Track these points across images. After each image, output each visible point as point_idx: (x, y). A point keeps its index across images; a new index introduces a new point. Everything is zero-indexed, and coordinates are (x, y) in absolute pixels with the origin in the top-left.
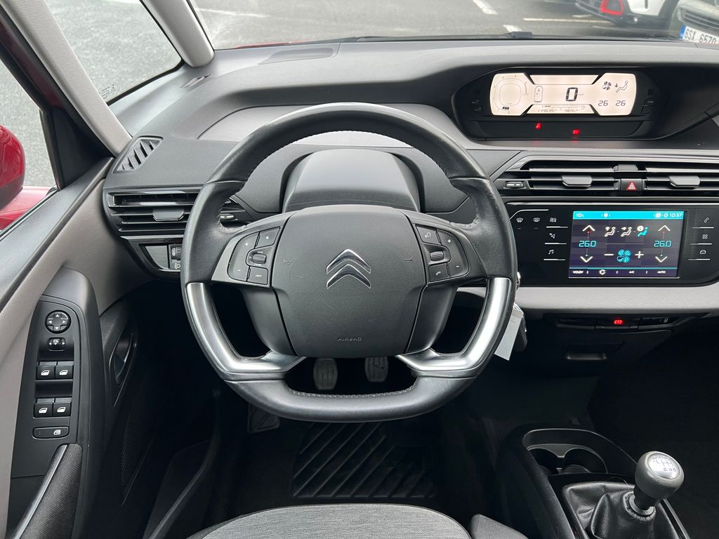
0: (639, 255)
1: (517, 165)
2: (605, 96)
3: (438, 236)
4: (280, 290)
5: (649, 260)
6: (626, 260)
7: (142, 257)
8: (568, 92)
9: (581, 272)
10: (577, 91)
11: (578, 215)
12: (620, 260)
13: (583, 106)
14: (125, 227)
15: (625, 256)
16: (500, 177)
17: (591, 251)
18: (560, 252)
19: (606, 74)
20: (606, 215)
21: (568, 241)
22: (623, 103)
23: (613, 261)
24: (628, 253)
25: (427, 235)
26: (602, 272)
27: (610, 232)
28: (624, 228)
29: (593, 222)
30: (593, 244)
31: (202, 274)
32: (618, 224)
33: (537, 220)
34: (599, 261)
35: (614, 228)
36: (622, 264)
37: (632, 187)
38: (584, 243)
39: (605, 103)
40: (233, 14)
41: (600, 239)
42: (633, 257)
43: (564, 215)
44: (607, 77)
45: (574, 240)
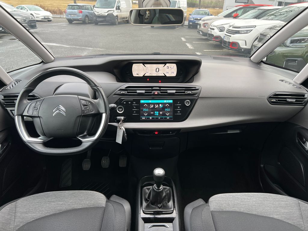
0: (161, 113)
1: (123, 87)
2: (167, 70)
3: (86, 102)
4: (40, 117)
5: (164, 115)
6: (157, 114)
7: (11, 114)
8: (156, 69)
9: (144, 118)
10: (159, 69)
11: (142, 101)
12: (155, 115)
13: (161, 73)
14: (6, 105)
15: (157, 113)
16: (119, 91)
17: (147, 112)
18: (137, 112)
19: (167, 64)
20: (150, 101)
21: (139, 109)
22: (173, 73)
23: (154, 115)
24: (158, 112)
25: (83, 102)
26: (151, 118)
27: (152, 106)
28: (156, 105)
29: (147, 103)
30: (147, 110)
31: (20, 113)
32: (154, 104)
33: (130, 103)
34: (149, 115)
35: (153, 105)
36: (156, 116)
37: (156, 93)
38: (144, 110)
39: (168, 73)
40: (92, 49)
41: (149, 108)
42: (159, 114)
43: (138, 101)
44: (167, 65)
45: (141, 109)
